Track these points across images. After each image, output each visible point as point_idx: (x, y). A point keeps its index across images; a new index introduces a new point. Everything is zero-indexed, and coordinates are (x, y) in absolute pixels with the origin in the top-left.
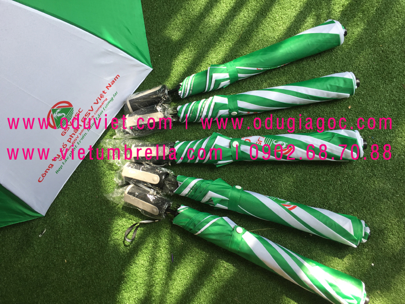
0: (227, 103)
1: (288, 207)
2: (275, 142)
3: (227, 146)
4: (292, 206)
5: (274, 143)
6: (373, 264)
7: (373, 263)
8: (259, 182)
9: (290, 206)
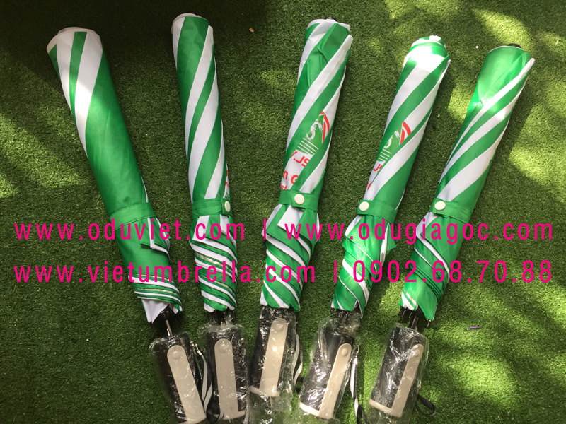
0: (209, 216)
1: (406, 136)
2: (310, 136)
3: (298, 215)
4: (403, 128)
5: (310, 139)
6: (477, 47)
7: (475, 47)
8: (357, 177)
9: (403, 132)
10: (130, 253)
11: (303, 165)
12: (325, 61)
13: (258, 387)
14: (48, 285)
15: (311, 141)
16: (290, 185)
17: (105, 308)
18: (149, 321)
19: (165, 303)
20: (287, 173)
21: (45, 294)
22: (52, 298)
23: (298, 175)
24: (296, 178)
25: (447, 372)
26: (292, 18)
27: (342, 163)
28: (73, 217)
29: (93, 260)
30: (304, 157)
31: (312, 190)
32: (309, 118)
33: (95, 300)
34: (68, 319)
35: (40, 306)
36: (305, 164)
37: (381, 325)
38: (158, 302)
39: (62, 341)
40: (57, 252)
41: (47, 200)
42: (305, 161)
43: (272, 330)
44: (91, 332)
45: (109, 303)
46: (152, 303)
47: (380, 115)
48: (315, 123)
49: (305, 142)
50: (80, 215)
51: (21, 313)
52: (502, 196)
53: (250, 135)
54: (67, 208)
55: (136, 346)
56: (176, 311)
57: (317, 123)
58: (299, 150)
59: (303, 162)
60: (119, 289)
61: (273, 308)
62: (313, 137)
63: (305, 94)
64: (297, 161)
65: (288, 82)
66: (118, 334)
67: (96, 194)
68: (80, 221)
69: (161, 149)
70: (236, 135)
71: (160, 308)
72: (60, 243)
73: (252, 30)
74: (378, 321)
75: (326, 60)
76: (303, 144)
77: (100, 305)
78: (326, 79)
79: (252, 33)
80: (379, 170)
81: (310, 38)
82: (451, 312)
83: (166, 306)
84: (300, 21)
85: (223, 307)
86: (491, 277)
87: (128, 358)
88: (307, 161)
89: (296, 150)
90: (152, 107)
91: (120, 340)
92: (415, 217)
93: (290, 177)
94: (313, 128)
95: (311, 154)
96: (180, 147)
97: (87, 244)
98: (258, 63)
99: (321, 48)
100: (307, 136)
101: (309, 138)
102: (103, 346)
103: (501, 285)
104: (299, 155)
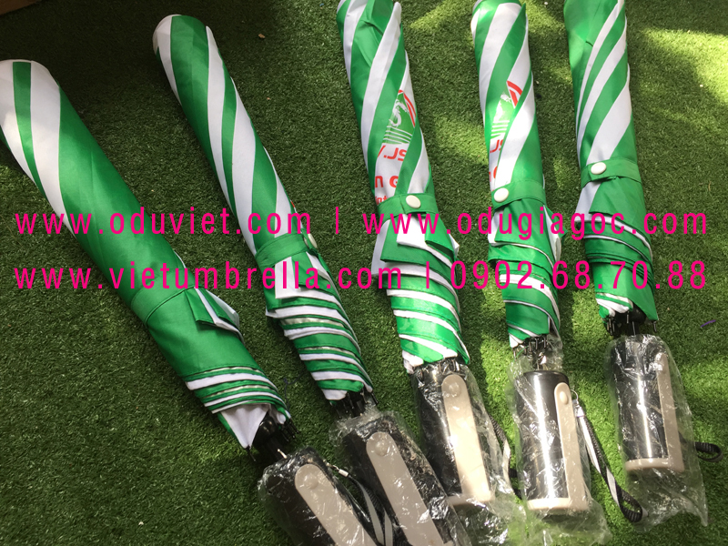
1: (518, 96)
2: (395, 121)
4: (510, 88)
5: (397, 125)
8: (470, 175)
9: (512, 92)
10: (182, 343)
11: (399, 159)
12: (379, 33)
13: (459, 490)
14: (46, 452)
15: (399, 127)
16: (391, 191)
17: (158, 460)
18: (244, 445)
19: (263, 406)
20: (381, 178)
21: (44, 469)
22: (59, 472)
23: (398, 175)
24: (396, 180)
25: (705, 395)
26: (309, 14)
27: (442, 163)
28: (65, 333)
29: (115, 389)
30: (397, 149)
31: (425, 187)
32: (384, 101)
33: (135, 452)
34: (98, 497)
35: (41, 492)
36: (403, 158)
37: (587, 357)
38: (250, 407)
39: (95, 538)
40: (50, 393)
41: (14, 318)
42: (401, 154)
43: (446, 395)
44: (144, 507)
45: (162, 450)
46: (241, 412)
47: (466, 98)
48: (396, 105)
49: (391, 129)
50: (75, 327)
51: (9, 514)
52: (656, 154)
53: (304, 158)
54: (50, 322)
55: (229, 506)
56: (282, 419)
57: (399, 104)
58: (387, 142)
59: (398, 156)
60: (173, 422)
61: (435, 363)
62: (399, 122)
63: (367, 77)
64: (389, 157)
65: (331, 85)
66: (192, 496)
67: (94, 291)
68: (78, 336)
69: (181, 204)
70: (284, 162)
71: (257, 418)
72: (51, 379)
73: (261, 36)
74: (581, 353)
75: (379, 31)
76: (390, 133)
77: (147, 457)
78: (389, 52)
79: (263, 39)
80: (500, 147)
81: (348, 13)
82: (669, 312)
83: (264, 414)
84: (321, 15)
85: (357, 384)
86: (695, 252)
87: (222, 531)
88: (404, 153)
89: (383, 144)
90: (150, 153)
91: (199, 505)
92: (565, 205)
93: (387, 181)
94: (395, 111)
95: (406, 142)
96: (207, 196)
97: (100, 368)
98: (284, 72)
99: (368, 18)
100: (392, 122)
101: (395, 125)
102: (172, 525)
103: (711, 260)
104: (390, 149)
